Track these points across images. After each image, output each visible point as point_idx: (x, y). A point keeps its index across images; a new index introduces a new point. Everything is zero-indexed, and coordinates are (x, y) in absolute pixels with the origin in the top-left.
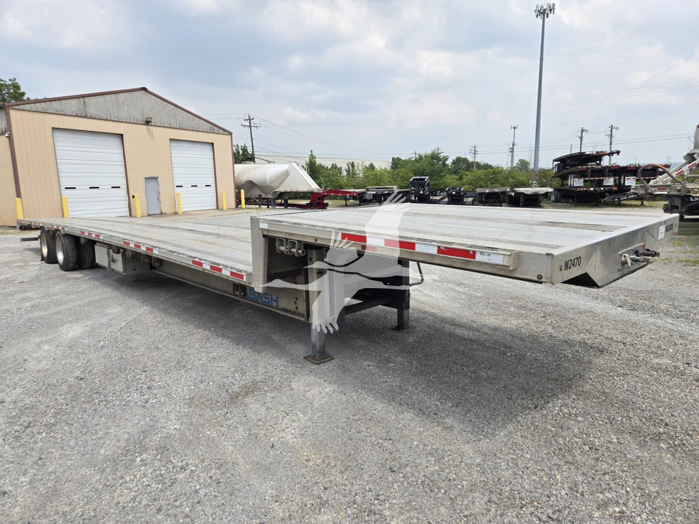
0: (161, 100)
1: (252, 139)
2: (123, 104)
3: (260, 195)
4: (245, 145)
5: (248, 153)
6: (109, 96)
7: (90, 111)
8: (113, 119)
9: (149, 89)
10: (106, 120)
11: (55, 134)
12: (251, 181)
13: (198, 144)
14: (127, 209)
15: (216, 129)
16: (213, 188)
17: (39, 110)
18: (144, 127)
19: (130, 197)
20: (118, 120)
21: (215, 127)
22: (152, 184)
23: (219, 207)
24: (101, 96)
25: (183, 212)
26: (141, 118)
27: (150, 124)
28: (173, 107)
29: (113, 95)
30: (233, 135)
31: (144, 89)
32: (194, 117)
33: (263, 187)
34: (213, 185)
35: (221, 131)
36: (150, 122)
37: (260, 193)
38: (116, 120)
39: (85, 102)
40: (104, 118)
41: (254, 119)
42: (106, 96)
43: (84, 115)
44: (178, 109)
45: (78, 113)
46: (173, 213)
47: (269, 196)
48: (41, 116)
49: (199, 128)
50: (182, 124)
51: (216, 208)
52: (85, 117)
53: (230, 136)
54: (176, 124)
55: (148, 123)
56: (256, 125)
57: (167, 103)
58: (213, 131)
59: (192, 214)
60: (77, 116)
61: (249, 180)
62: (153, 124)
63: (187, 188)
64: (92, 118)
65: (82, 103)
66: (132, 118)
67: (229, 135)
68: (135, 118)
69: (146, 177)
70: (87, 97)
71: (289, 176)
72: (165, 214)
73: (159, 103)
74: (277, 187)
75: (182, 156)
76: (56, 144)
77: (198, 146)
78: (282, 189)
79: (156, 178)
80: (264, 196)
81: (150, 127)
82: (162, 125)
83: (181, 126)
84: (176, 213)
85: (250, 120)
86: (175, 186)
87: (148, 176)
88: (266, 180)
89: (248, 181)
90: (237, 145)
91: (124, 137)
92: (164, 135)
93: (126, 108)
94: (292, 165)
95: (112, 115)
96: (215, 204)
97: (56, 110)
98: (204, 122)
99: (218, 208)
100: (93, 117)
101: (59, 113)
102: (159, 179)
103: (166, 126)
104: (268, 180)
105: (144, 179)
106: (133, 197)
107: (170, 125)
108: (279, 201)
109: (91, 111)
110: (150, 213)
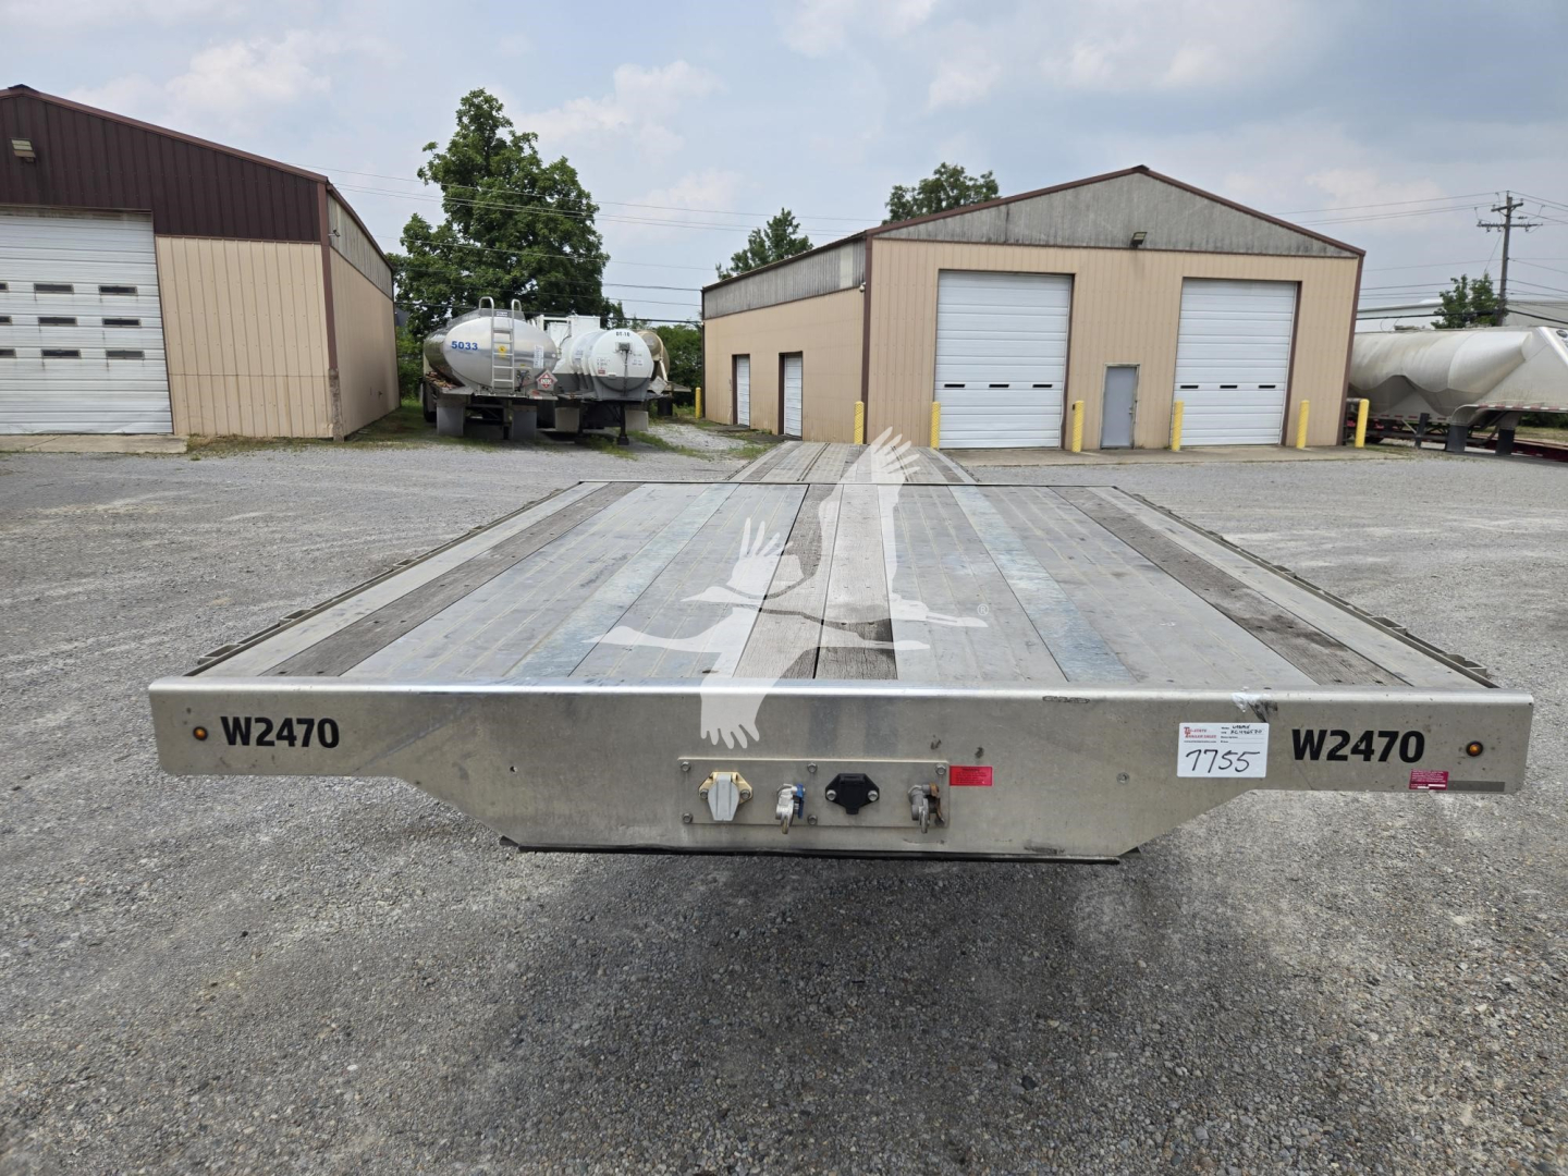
0: (1178, 190)
1: (1506, 259)
2: (1088, 207)
3: (1425, 417)
4: (1486, 277)
5: (1490, 299)
6: (1060, 194)
7: (1017, 230)
8: (1059, 241)
9: (1153, 168)
10: (1047, 246)
11: (943, 282)
12: (1404, 377)
13: (1258, 285)
14: (1058, 433)
15: (1317, 245)
16: (1278, 395)
17: (921, 238)
18: (1127, 255)
19: (1067, 408)
20: (1070, 244)
21: (1315, 241)
22: (1123, 380)
23: (1288, 442)
24: (1043, 197)
25: (1183, 448)
26: (1122, 235)
27: (1140, 246)
28: (1206, 201)
29: (1071, 191)
30: (1365, 259)
31: (1142, 170)
32: (1258, 221)
33: (1435, 394)
34: (1282, 386)
35: (1331, 250)
36: (1141, 242)
37: (1426, 409)
38: (1066, 244)
39: (1008, 214)
40: (1042, 243)
41: (1521, 205)
42: (1054, 194)
43: (1002, 239)
44: (1219, 205)
45: (992, 236)
46: (1161, 446)
47: (1450, 420)
48: (923, 247)
49: (1266, 248)
50: (1223, 240)
51: (1278, 441)
52: (1005, 243)
53: (1356, 262)
54: (1207, 241)
55: (1135, 245)
56: (1525, 222)
57: (1192, 195)
58: (1307, 251)
59: (1205, 454)
60: (989, 243)
61: (1399, 374)
62: (1149, 247)
63: (1209, 393)
64: (1017, 244)
65: (1003, 215)
66: (1102, 237)
67: (1352, 258)
68: (1109, 237)
69: (1111, 364)
70: (1014, 201)
71: (1525, 366)
72: (1141, 448)
73: (1173, 197)
74: (1481, 396)
75: (1207, 314)
76: (942, 300)
77: (1257, 291)
78: (1492, 403)
79: (1135, 368)
80: (1435, 419)
81: (1140, 254)
82: (1171, 248)
83: (1219, 245)
84: (1167, 449)
85: (1510, 208)
86: (1178, 385)
87: (1117, 363)
88: (1447, 377)
89: (1395, 377)
90: (1464, 279)
91: (1077, 279)
92: (1168, 268)
93: (1092, 216)
94: (1540, 337)
95: (1060, 233)
96: (1278, 431)
97: (953, 235)
98: (1285, 231)
99: (1284, 443)
100: (1020, 242)
101: (956, 239)
102: (1141, 371)
103: (1180, 248)
104: (1452, 374)
105: (1105, 370)
106: (1074, 407)
107: (1192, 244)
108: (1485, 435)
109: (1020, 229)
110: (1106, 444)
